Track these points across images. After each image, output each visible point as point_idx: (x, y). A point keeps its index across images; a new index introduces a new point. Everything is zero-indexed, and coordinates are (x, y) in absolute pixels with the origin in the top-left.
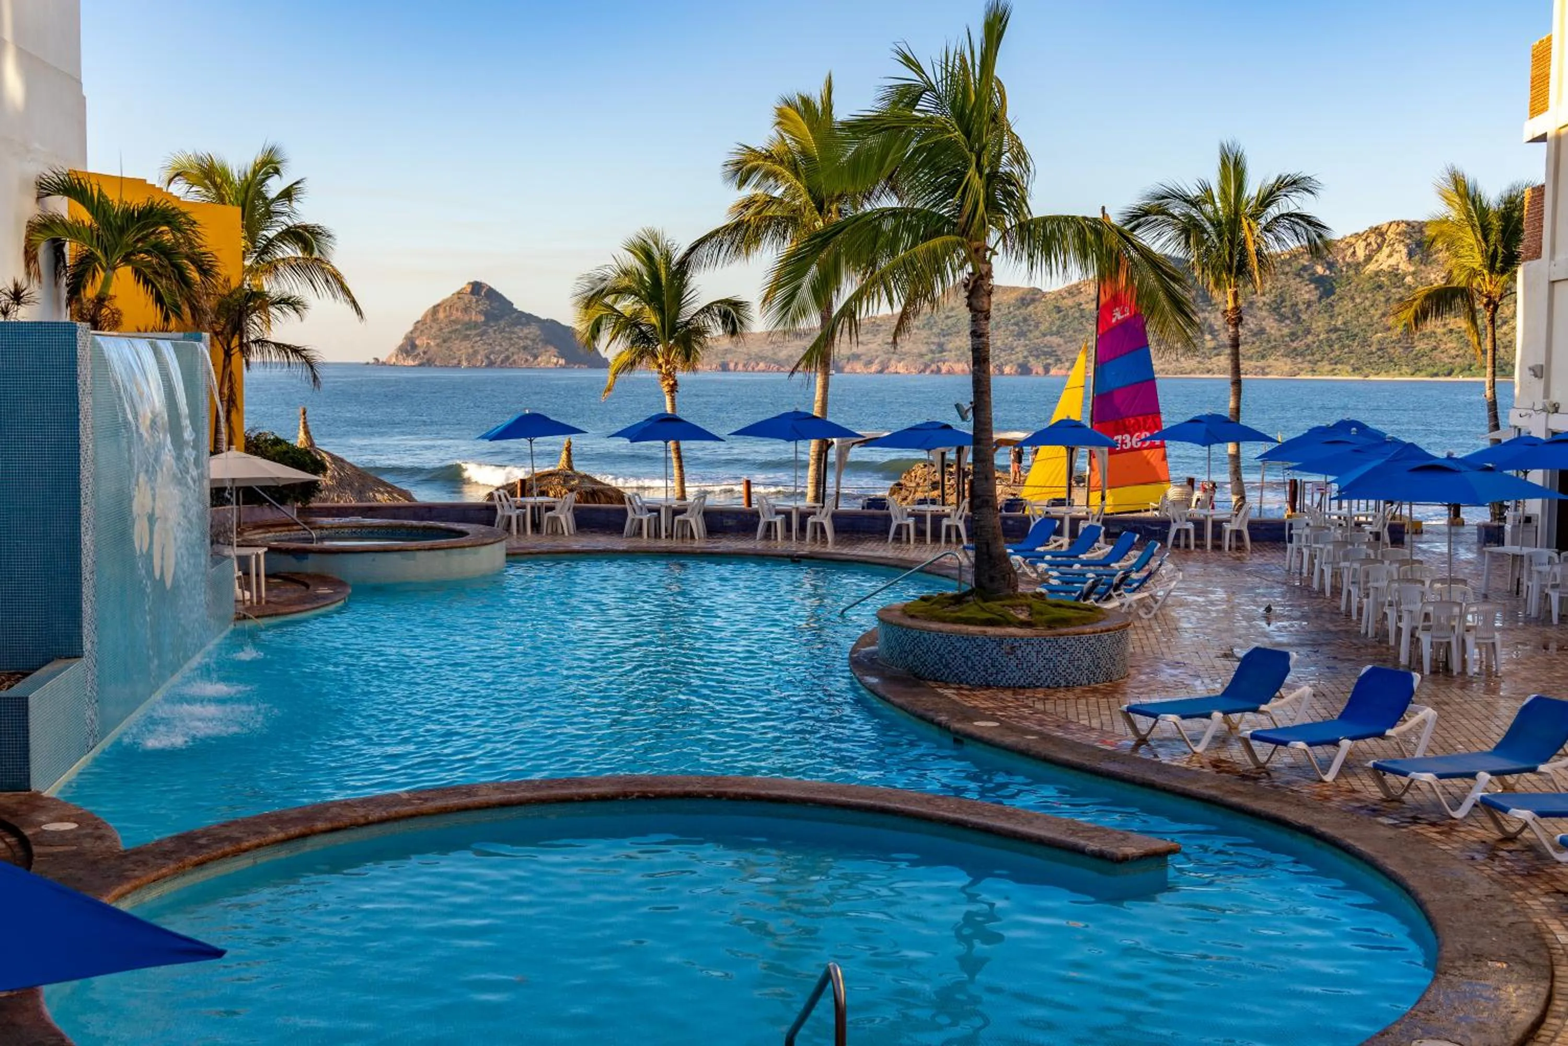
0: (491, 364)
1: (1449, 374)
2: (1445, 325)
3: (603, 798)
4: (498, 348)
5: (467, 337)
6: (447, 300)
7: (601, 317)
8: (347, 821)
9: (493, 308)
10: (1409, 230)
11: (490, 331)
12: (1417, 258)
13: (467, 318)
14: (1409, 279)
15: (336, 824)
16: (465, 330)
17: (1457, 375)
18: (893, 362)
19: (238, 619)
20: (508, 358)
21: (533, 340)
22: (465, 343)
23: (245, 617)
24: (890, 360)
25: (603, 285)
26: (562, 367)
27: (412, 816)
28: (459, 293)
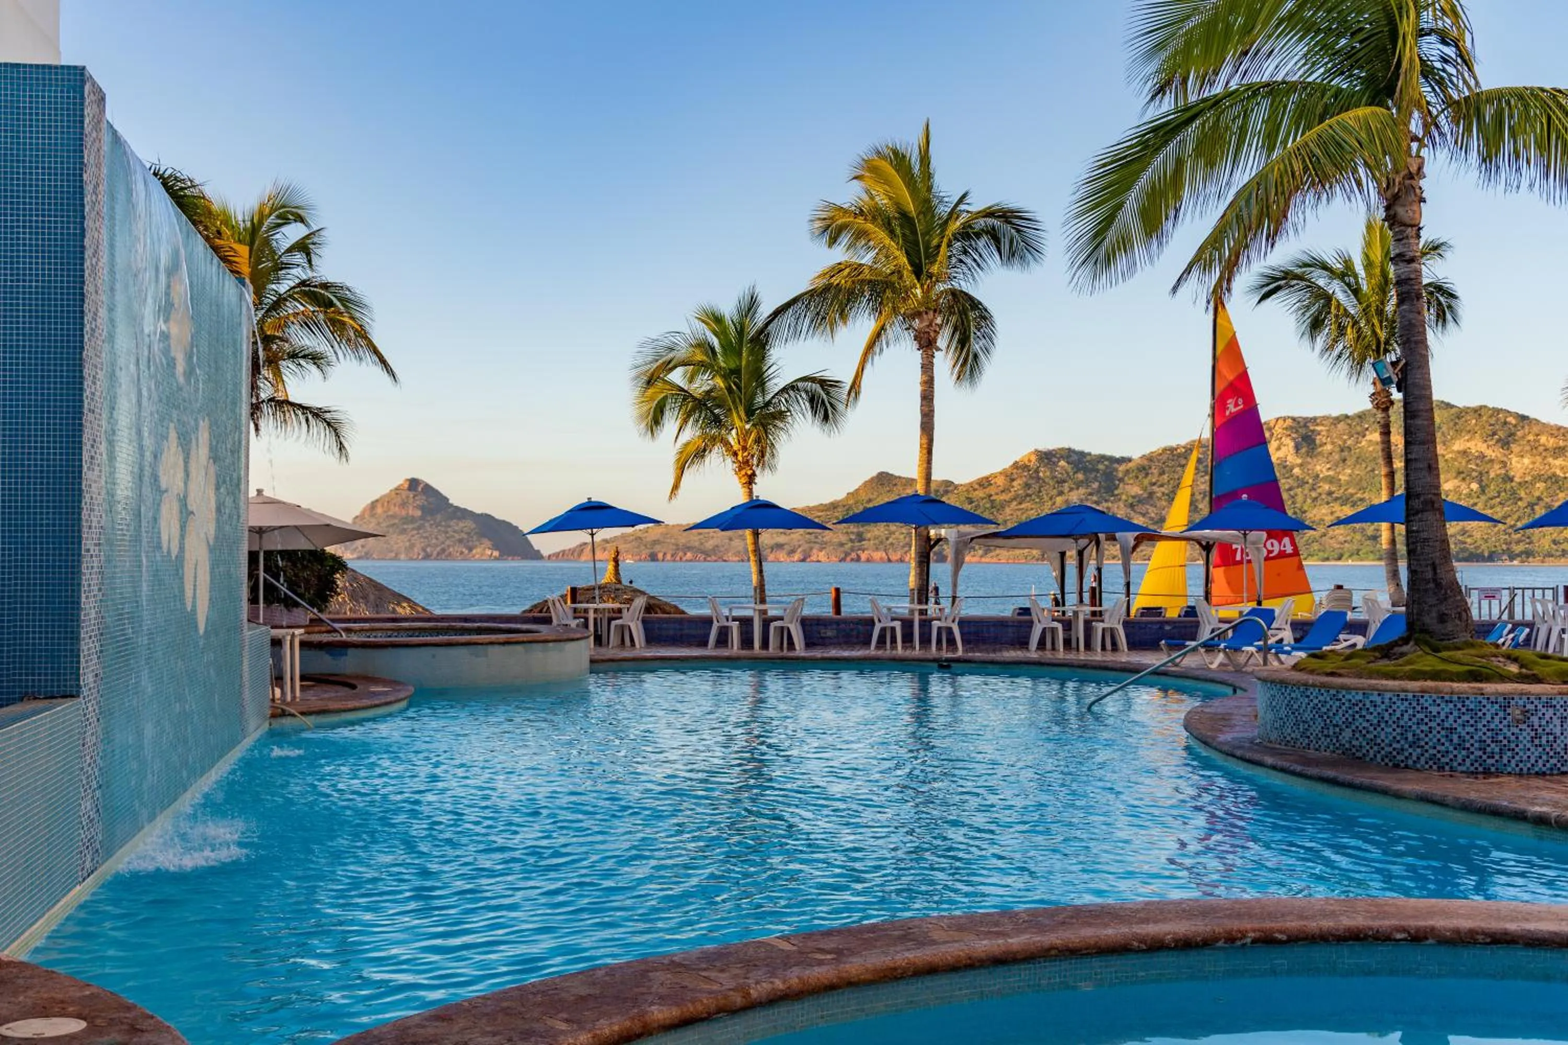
0: (427, 557)
1: (1339, 559)
2: (1332, 513)
3: (1186, 945)
4: (434, 541)
5: (404, 531)
6: (385, 496)
7: (665, 398)
8: (707, 1002)
9: (429, 503)
10: (1294, 425)
11: (427, 524)
12: (1304, 450)
13: (404, 513)
14: (1296, 471)
15: (691, 1009)
16: (403, 524)
17: (1347, 560)
18: (815, 551)
19: (273, 716)
20: (443, 550)
21: (468, 534)
22: (402, 537)
23: (284, 714)
24: (811, 549)
25: (671, 355)
26: (496, 559)
27: (830, 988)
28: (396, 489)
